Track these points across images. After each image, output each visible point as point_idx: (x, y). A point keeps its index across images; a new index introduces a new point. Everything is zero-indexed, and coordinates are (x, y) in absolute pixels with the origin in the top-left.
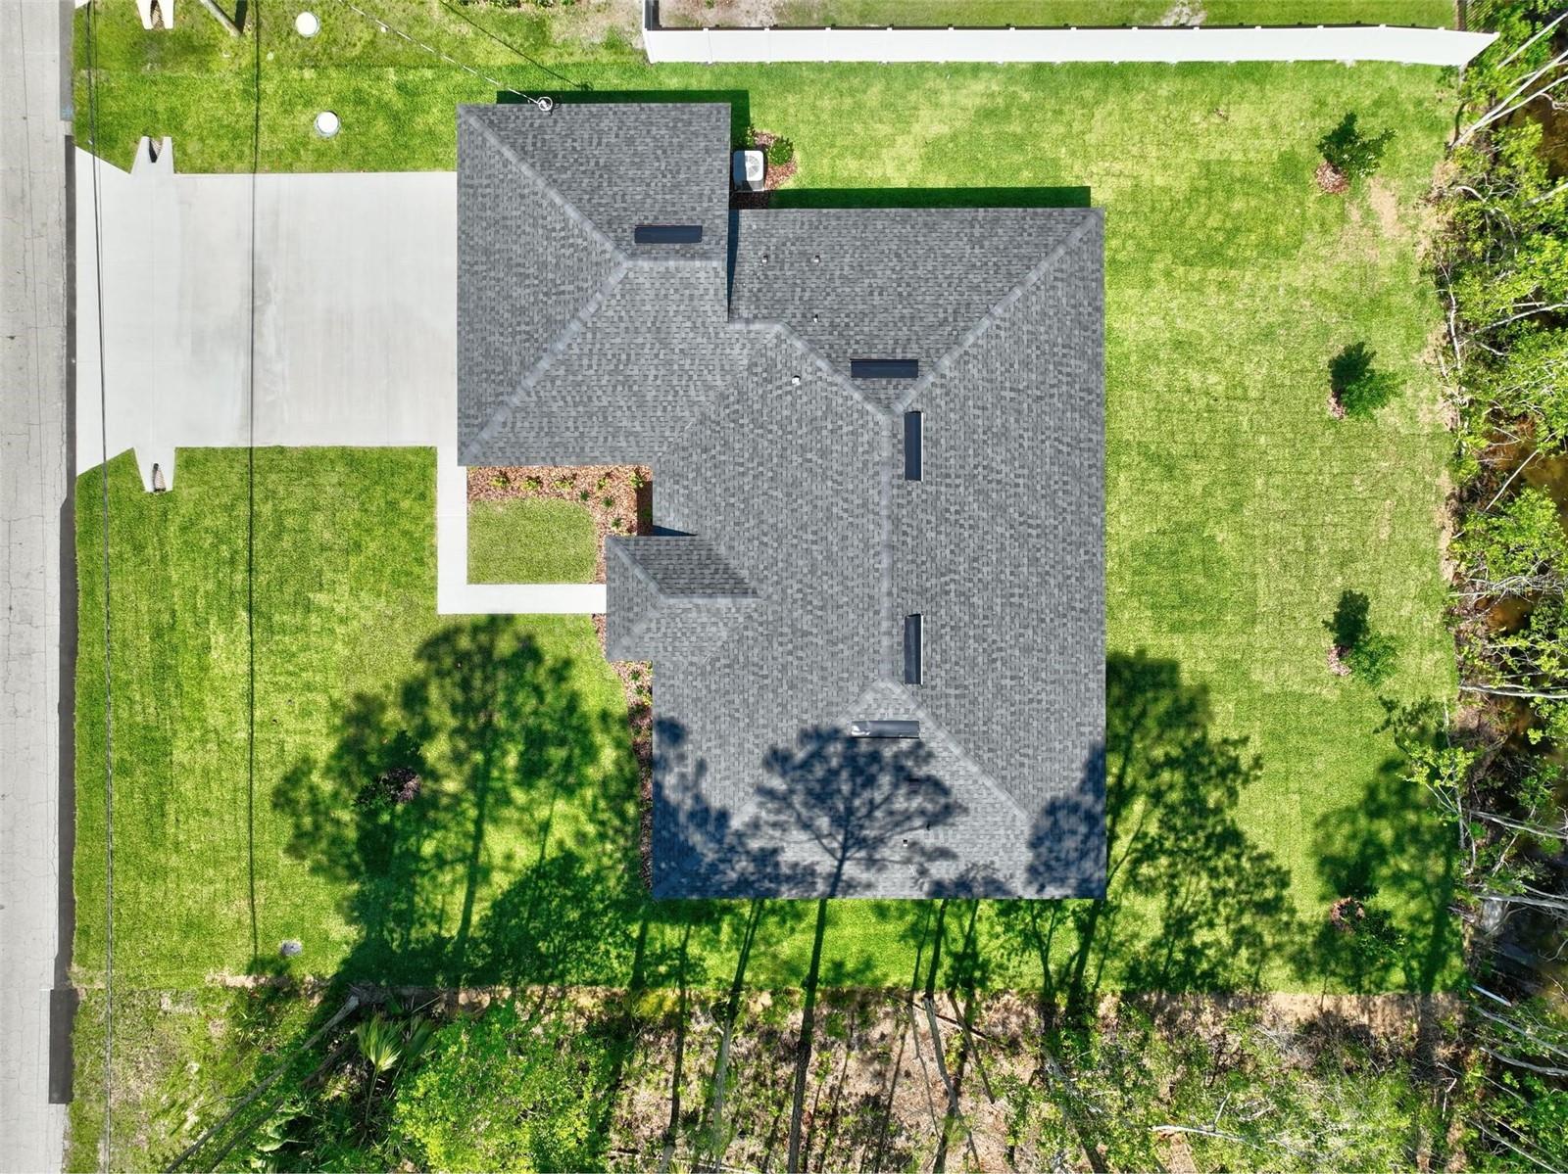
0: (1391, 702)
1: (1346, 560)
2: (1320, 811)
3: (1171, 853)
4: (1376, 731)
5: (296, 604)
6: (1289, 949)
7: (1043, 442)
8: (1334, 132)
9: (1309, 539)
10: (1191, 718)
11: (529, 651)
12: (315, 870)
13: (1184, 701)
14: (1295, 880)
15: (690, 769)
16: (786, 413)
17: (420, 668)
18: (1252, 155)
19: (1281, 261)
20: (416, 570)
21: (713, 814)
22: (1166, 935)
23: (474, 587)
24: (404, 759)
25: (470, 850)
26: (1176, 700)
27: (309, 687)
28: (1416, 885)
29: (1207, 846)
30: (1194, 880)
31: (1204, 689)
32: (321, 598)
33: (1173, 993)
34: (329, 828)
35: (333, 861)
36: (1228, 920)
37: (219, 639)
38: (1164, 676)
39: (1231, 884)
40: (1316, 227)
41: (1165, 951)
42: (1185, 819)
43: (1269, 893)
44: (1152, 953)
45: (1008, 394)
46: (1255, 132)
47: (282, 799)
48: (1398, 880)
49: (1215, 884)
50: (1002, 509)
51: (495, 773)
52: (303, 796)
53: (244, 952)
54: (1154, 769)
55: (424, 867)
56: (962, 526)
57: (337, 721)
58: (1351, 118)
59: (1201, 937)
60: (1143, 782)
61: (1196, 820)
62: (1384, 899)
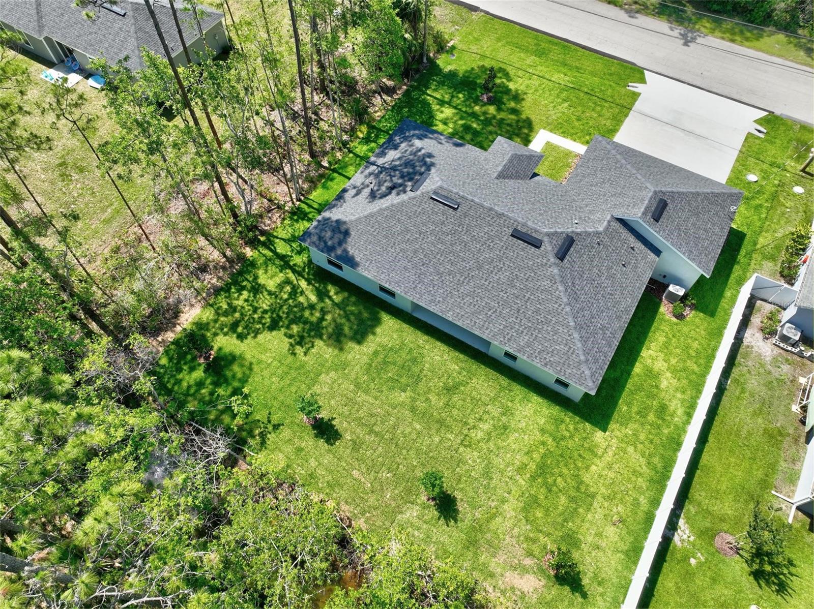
0: (278, 429)
1: (356, 445)
2: (256, 368)
3: (286, 300)
4: (270, 414)
5: (568, 98)
6: (212, 324)
7: (499, 303)
8: (580, 580)
9: (377, 434)
10: (334, 337)
12: (473, 69)
13: (342, 339)
14: (238, 342)
15: (442, 141)
16: (564, 215)
17: (524, 117)
18: (587, 525)
19: (522, 505)
21: (423, 138)
22: (257, 283)
23: (545, 142)
25: (452, 104)
26: (345, 336)
28: (192, 391)
29: (278, 315)
30: (268, 303)
31: (341, 349)
32: (566, 105)
33: (232, 275)
35: (473, 74)
36: (243, 307)
37: (567, 78)
38: (359, 337)
39: (256, 316)
40: (531, 535)
41: (251, 279)
42: (296, 312)
43: (240, 329)
44: (254, 275)
45: (527, 296)
46: (599, 535)
47: (502, 70)
48: (200, 384)
49: (261, 310)
50: (480, 268)
51: (473, 120)
52: (499, 75)
53: (460, 47)
54: (324, 312)
55: (455, 92)
56: (483, 245)
57: (520, 92)
58: (584, 596)
59: (245, 294)
60: (322, 305)
61: (292, 316)
62: (199, 374)
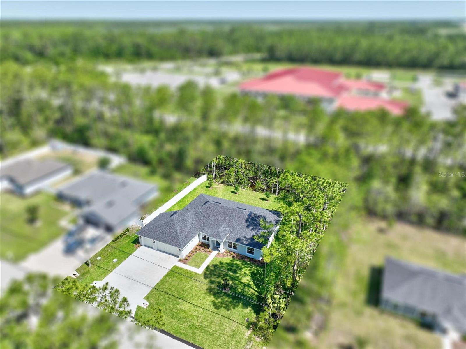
1: (255, 198)
4: (278, 201)
5: (184, 292)
9: (251, 199)
11: (215, 266)
12: (234, 308)
16: (204, 213)
17: (208, 280)
19: (217, 193)
20: (191, 274)
21: (252, 237)
23: (200, 268)
24: (222, 286)
25: (243, 285)
34: (227, 303)
40: (215, 190)
47: (217, 308)
51: (232, 276)
52: (219, 304)
55: (243, 292)
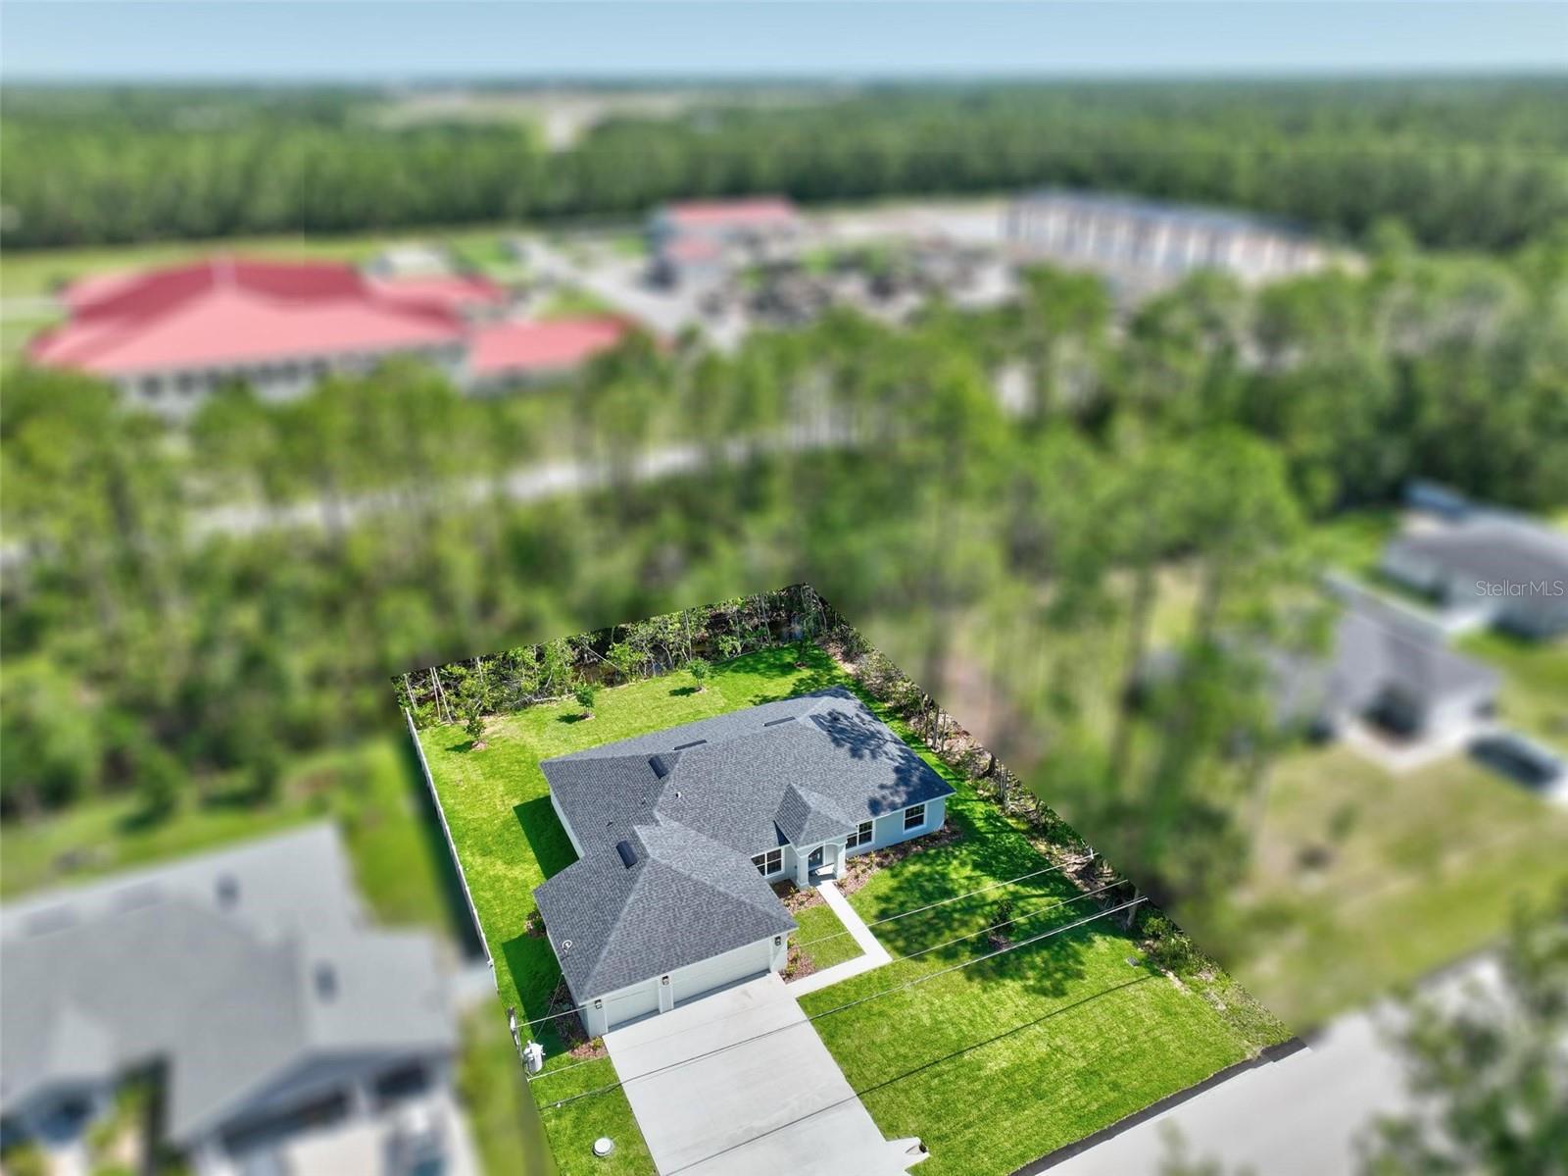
1: (657, 699)
2: (766, 679)
5: (939, 1030)
6: (827, 672)
9: (654, 708)
11: (883, 915)
12: (1080, 962)
14: (799, 677)
15: (886, 792)
16: (696, 796)
17: (931, 958)
18: (477, 768)
19: (527, 746)
20: (875, 980)
21: (899, 776)
23: (865, 950)
24: (983, 945)
25: (1007, 903)
27: (983, 1006)
28: (778, 656)
33: (870, 691)
34: (1052, 964)
35: (1068, 956)
40: (507, 742)
43: (809, 681)
47: (1058, 992)
48: (779, 659)
51: (959, 906)
52: (1046, 982)
53: (1156, 983)
55: (1033, 918)
62: (789, 660)
